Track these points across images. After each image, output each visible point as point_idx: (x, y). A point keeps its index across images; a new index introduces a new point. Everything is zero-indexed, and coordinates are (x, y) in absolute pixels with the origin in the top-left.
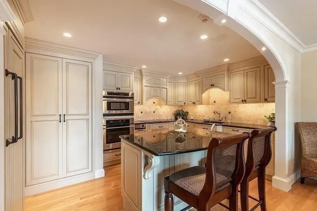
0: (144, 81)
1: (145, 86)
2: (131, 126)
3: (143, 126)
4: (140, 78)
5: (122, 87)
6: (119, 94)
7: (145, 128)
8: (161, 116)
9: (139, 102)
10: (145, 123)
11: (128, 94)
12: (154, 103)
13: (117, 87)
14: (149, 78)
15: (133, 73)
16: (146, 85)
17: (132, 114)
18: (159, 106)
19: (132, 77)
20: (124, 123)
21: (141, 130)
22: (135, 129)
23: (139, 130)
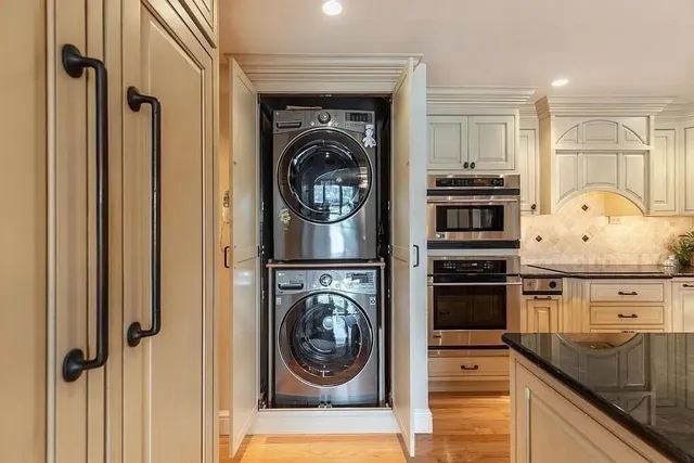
0: (554, 135)
1: (558, 152)
2: (510, 282)
3: (553, 285)
4: (537, 128)
5: (480, 159)
6: (470, 181)
7: (560, 293)
8: (611, 251)
9: (534, 207)
10: (561, 277)
11: (500, 181)
12: (585, 208)
13: (464, 160)
14: (571, 122)
15: (517, 112)
16: (560, 147)
17: (515, 244)
18: (603, 219)
19: (515, 124)
20: (486, 270)
21: (545, 296)
22: (525, 293)
23: (539, 296)
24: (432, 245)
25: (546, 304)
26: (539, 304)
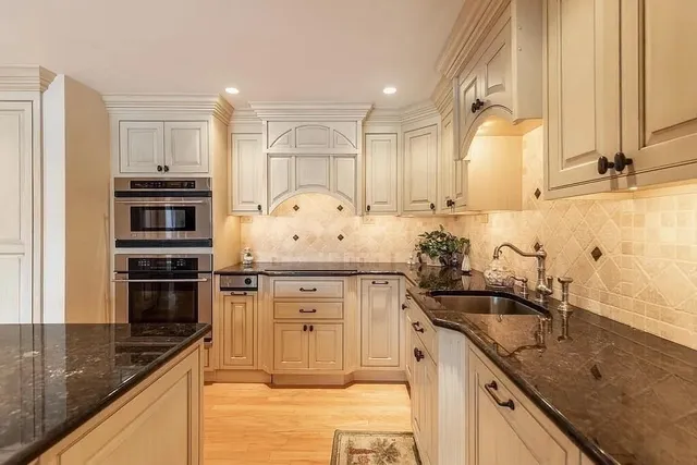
0: (267, 139)
1: (270, 155)
2: (202, 279)
3: (248, 281)
6: (164, 184)
7: (256, 289)
9: (260, 207)
10: (255, 274)
11: (191, 184)
13: (158, 164)
14: (287, 126)
15: (211, 118)
16: (271, 152)
17: (208, 243)
19: (208, 129)
20: (179, 268)
21: (242, 293)
22: (222, 289)
23: (235, 292)
24: (120, 244)
25: (242, 299)
26: (236, 299)
